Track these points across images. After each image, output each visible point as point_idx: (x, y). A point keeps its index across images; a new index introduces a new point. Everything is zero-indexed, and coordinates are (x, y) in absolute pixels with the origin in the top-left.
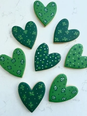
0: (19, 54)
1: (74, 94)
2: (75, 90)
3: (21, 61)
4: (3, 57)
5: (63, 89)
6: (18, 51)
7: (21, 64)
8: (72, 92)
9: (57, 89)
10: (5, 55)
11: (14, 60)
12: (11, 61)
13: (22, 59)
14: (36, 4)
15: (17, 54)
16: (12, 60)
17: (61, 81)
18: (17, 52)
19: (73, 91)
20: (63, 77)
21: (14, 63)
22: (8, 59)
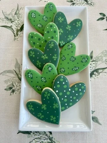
0: (83, 62)
1: (53, 8)
2: (49, 5)
3: (76, 67)
4: (72, 47)
5: (43, 18)
6: (86, 59)
7: (73, 69)
8: (50, 10)
9: (41, 24)
10: (75, 48)
11: (74, 59)
12: (71, 57)
13: (78, 67)
14: (28, 76)
15: (82, 60)
16: (73, 57)
17: (35, 18)
18: (84, 58)
19: (49, 8)
20: (32, 13)
21: (70, 60)
22: (72, 52)
